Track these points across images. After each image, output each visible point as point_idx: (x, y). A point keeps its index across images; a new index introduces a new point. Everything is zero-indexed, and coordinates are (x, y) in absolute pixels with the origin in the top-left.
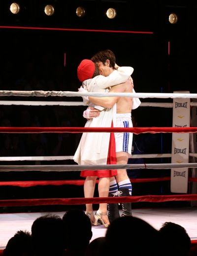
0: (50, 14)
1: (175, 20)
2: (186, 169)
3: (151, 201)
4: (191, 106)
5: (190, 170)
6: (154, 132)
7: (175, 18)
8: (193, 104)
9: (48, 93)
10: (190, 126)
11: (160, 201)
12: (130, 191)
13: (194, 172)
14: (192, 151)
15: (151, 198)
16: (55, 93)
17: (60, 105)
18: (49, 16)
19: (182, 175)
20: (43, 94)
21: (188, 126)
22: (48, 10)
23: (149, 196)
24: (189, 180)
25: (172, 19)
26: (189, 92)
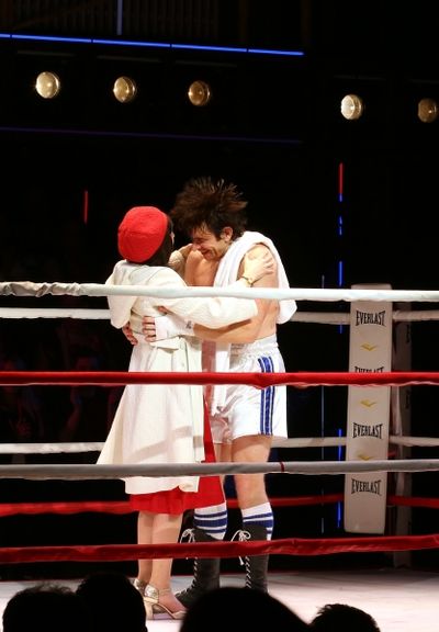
0: (49, 94)
1: (356, 110)
2: (382, 476)
3: (295, 553)
4: (393, 321)
5: (392, 478)
6: (305, 385)
7: (357, 105)
8: (399, 316)
9: (44, 287)
10: (393, 370)
11: (316, 553)
12: (269, 532)
13: (401, 481)
14: (397, 432)
15: (297, 544)
16: (61, 289)
17: (74, 317)
18: (48, 99)
19: (373, 489)
20: (31, 290)
21: (387, 370)
22: (44, 85)
23: (292, 540)
24: (388, 502)
25: (349, 107)
26: (389, 286)
